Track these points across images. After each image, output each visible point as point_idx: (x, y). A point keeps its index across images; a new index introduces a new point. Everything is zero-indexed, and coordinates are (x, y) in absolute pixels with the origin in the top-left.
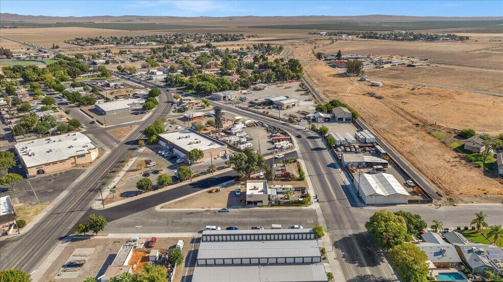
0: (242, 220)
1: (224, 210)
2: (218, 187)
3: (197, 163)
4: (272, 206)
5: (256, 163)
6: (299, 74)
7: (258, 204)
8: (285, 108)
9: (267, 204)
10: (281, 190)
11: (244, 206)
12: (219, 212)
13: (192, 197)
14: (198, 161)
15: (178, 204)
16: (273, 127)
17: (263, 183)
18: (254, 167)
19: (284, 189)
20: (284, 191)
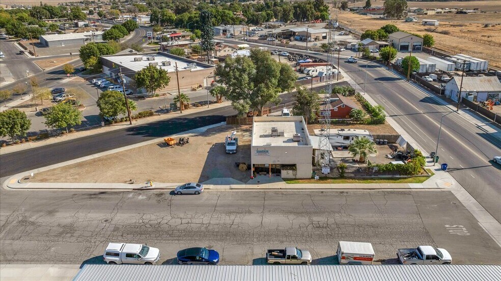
0: (237, 219)
1: (187, 190)
2: (185, 136)
3: (157, 96)
4: (323, 178)
5: (275, 81)
6: (324, 13)
7: (284, 173)
8: (312, 40)
9: (310, 173)
10: (341, 140)
11: (244, 180)
12: (173, 193)
13: (116, 157)
14: (157, 92)
15: (72, 171)
16: (298, 55)
17: (293, 123)
18: (272, 91)
19: (347, 138)
20: (347, 143)
